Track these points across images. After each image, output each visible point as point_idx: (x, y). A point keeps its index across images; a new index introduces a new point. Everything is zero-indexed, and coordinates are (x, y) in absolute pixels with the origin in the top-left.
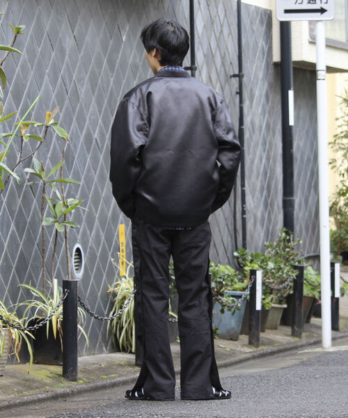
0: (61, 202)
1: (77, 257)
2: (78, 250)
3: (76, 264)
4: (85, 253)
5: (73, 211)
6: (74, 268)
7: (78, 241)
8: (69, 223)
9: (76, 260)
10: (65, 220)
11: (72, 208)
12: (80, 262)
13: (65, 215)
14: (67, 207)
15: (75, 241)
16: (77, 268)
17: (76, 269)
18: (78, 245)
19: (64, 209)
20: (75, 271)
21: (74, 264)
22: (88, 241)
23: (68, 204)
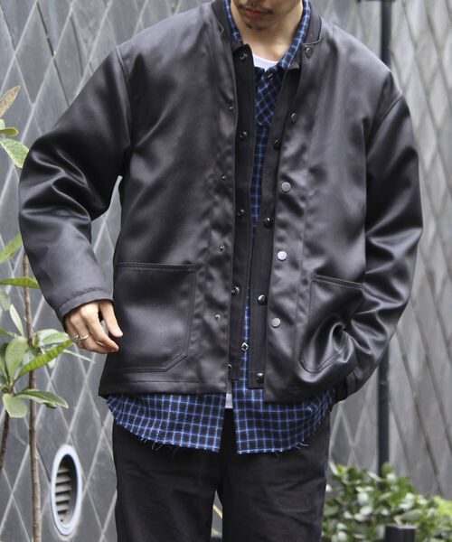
0: (23, 339)
1: (63, 480)
2: (67, 461)
3: (62, 498)
4: (86, 470)
5: (52, 363)
6: (55, 509)
7: (69, 437)
8: (41, 394)
9: (62, 489)
10: (31, 386)
11: (50, 357)
12: (72, 492)
13: (31, 373)
14: (38, 351)
15: (60, 439)
16: (63, 508)
17: (60, 513)
18: (67, 449)
19: (28, 358)
20: (57, 518)
21: (54, 499)
22: (95, 437)
23: (41, 344)
